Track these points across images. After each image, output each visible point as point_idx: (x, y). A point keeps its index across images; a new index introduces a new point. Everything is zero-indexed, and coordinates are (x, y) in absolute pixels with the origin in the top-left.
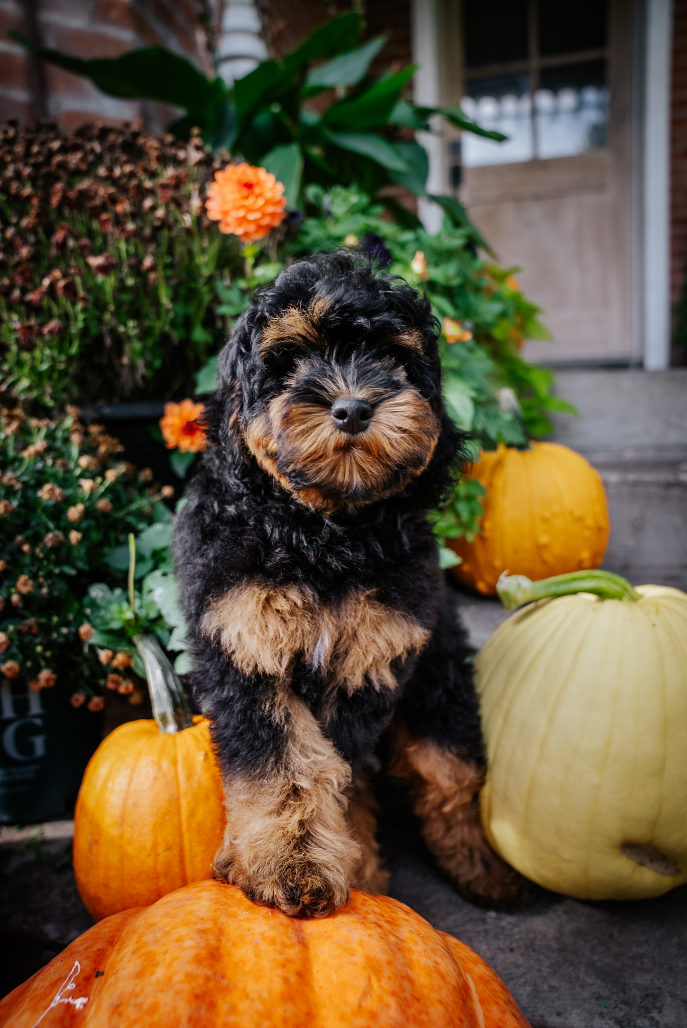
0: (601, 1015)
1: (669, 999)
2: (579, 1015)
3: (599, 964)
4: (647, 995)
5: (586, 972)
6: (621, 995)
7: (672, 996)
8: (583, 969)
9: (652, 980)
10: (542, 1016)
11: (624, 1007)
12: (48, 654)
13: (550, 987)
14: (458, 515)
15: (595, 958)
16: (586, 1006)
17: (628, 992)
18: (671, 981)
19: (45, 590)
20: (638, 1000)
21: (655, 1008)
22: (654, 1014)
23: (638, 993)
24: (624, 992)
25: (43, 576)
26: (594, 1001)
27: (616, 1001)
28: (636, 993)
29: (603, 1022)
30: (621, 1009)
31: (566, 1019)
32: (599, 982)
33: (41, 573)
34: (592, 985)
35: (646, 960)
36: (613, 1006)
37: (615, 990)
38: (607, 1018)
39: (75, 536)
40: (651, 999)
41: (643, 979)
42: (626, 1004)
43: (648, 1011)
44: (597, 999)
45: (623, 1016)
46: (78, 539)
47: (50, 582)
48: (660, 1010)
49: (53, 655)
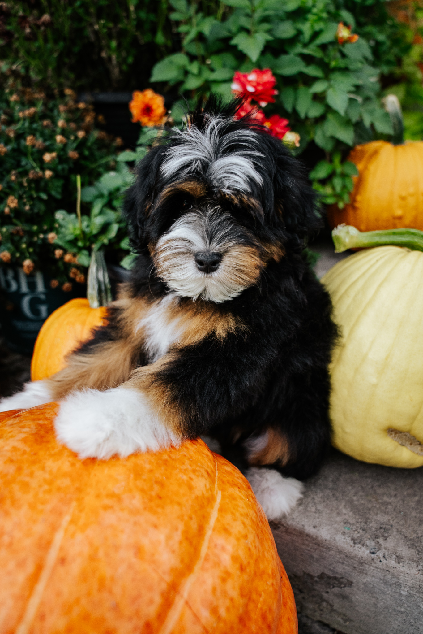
0: (344, 533)
1: (395, 533)
2: (328, 530)
3: (356, 503)
4: (381, 528)
5: (345, 506)
6: (363, 524)
7: (398, 532)
8: (343, 504)
9: (389, 520)
10: (303, 526)
11: (361, 531)
12: (31, 250)
13: (316, 509)
14: (334, 188)
15: (355, 498)
16: (336, 526)
17: (368, 523)
18: (401, 523)
19: (27, 208)
20: (373, 529)
21: (383, 536)
22: (381, 540)
23: (375, 525)
24: (366, 523)
25: (26, 198)
26: (342, 523)
27: (357, 527)
28: (373, 525)
29: (343, 537)
30: (359, 533)
31: (318, 530)
32: (351, 513)
33: (25, 196)
34: (345, 514)
35: (390, 507)
36: (354, 529)
37: (360, 520)
38: (346, 535)
39: (48, 173)
40: (382, 530)
41: (382, 518)
42: (364, 530)
43: (377, 537)
44: (345, 523)
45: (358, 537)
46: (49, 175)
47: (31, 203)
48: (386, 538)
49: (34, 251)
